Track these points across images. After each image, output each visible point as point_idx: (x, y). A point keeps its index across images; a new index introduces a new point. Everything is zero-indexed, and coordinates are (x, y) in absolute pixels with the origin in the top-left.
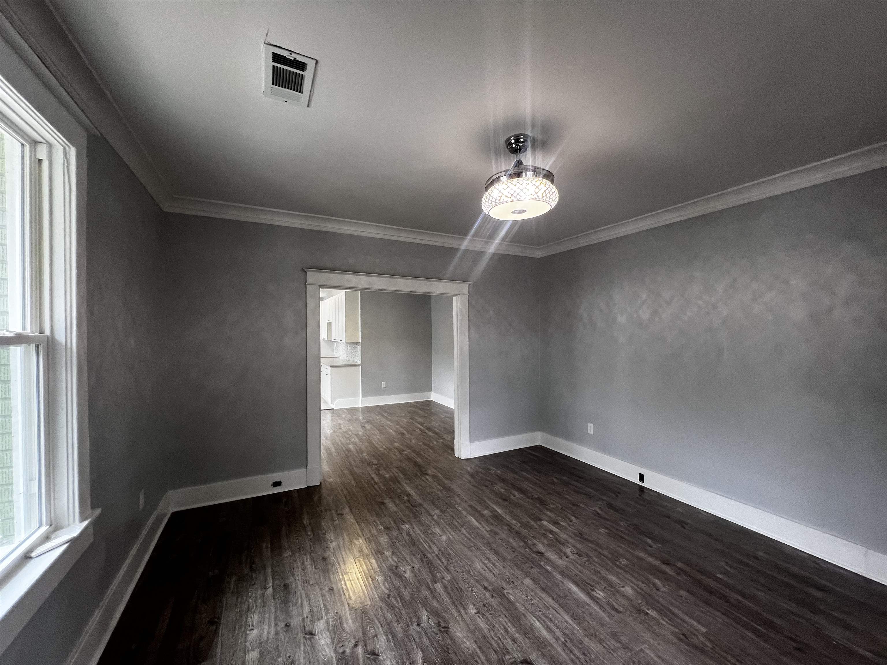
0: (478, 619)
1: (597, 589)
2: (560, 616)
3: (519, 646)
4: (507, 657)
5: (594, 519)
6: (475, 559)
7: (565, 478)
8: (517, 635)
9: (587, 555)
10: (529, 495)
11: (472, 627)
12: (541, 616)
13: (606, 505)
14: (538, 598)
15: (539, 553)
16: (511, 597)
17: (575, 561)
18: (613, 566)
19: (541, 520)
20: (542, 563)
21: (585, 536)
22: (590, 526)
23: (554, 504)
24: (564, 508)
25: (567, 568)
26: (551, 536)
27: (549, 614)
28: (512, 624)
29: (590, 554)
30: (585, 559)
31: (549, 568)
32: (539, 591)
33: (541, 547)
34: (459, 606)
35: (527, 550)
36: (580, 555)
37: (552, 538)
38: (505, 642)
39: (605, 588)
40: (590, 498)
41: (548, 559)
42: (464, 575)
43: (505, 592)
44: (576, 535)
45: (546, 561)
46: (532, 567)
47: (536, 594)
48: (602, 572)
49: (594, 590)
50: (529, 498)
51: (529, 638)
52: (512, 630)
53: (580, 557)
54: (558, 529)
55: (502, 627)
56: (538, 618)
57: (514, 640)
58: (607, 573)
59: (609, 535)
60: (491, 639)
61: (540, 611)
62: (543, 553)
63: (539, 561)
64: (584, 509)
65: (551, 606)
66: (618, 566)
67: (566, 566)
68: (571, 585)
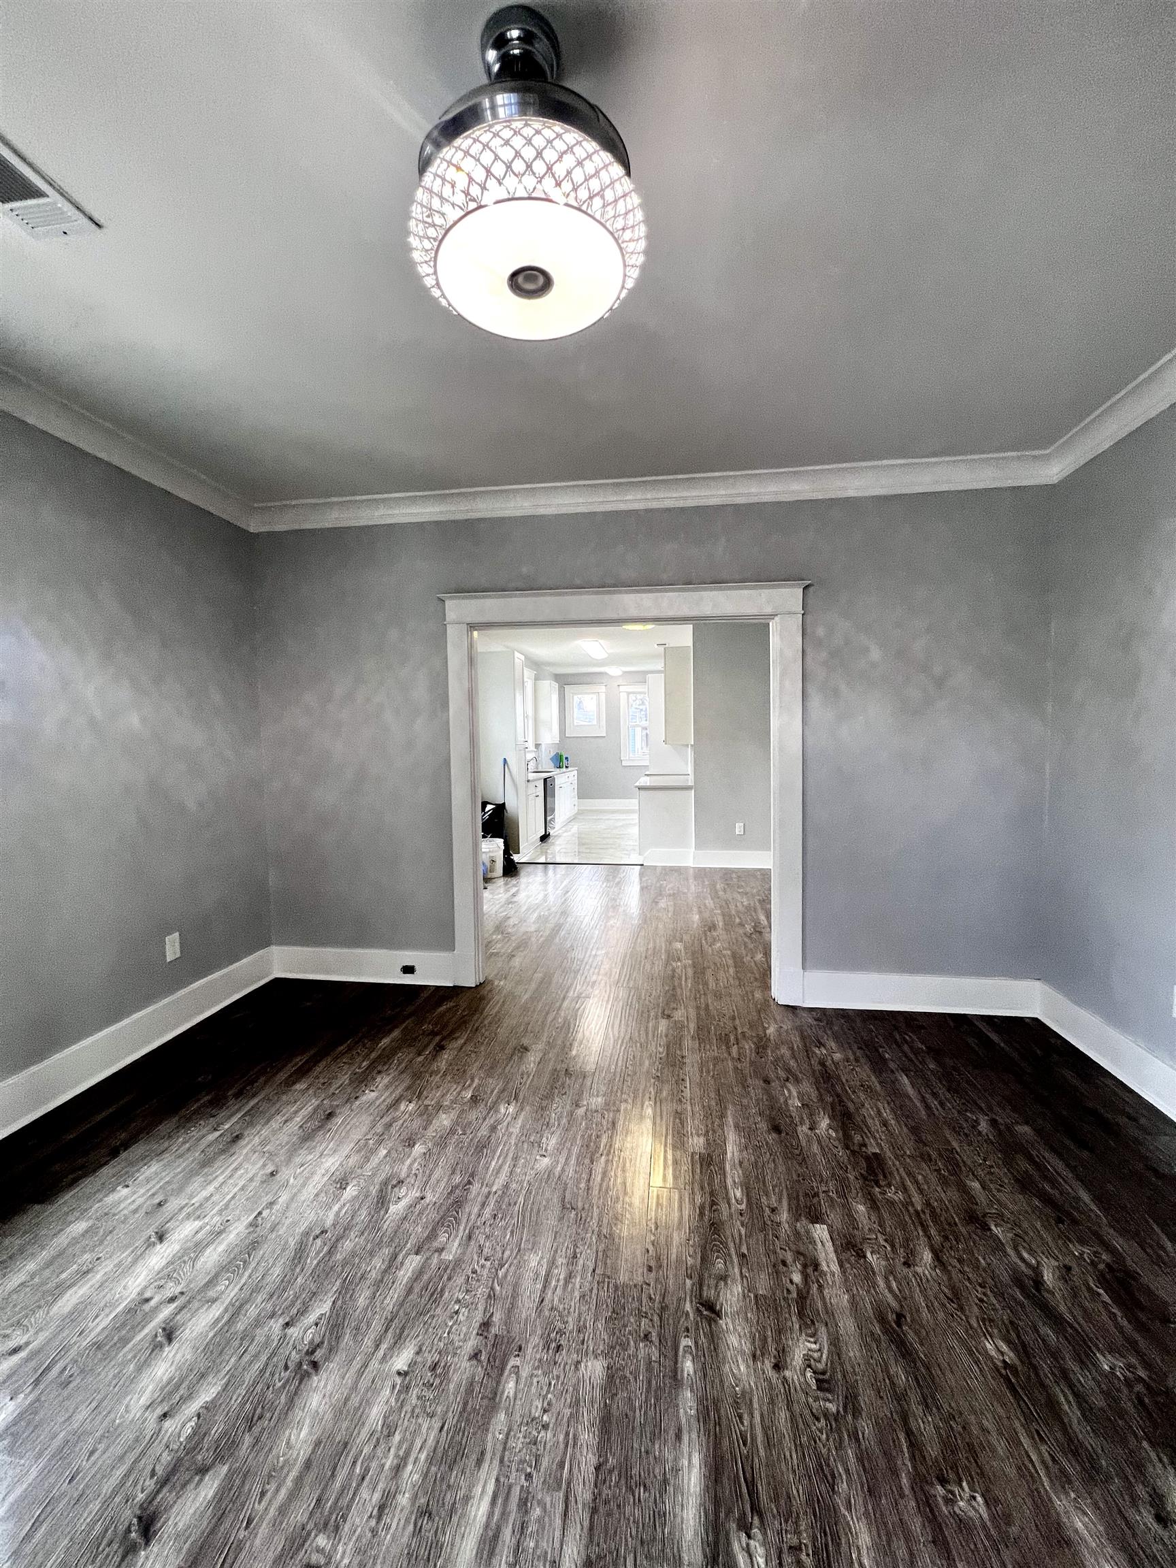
0: (387, 1392)
1: (765, 1534)
2: (558, 1534)
3: (374, 1532)
4: (322, 1541)
5: (1000, 1295)
6: (546, 1240)
7: (1024, 1129)
8: (404, 1500)
9: (851, 1403)
10: (857, 1138)
11: (355, 1400)
12: (516, 1491)
13: (1102, 1266)
14: (567, 1434)
15: (710, 1310)
16: (511, 1385)
17: (788, 1394)
18: (907, 1491)
19: (816, 1218)
20: (685, 1342)
21: (911, 1336)
22: (961, 1309)
23: (905, 1189)
24: (927, 1217)
25: (741, 1401)
26: (797, 1278)
27: (541, 1503)
28: (431, 1461)
29: (866, 1397)
30: (829, 1405)
31: (688, 1366)
32: (589, 1415)
33: (731, 1297)
34: (390, 1334)
35: (688, 1282)
36: (824, 1384)
37: (793, 1288)
38: (364, 1493)
39: (795, 1549)
40: (1060, 1221)
41: (714, 1339)
42: (483, 1266)
43: (513, 1362)
44: (882, 1319)
45: (703, 1340)
46: (647, 1337)
47: (574, 1417)
48: (843, 1487)
49: (746, 1528)
50: (847, 1147)
51: (418, 1531)
52: (412, 1475)
53: (819, 1388)
54: (841, 1265)
55: (401, 1453)
56: (501, 1493)
57: (382, 1508)
58: (858, 1501)
59: (1005, 1374)
60: (350, 1459)
61: (529, 1476)
62: (718, 1314)
63: (687, 1330)
64: (998, 1247)
65: (569, 1484)
66: (927, 1505)
67: (746, 1396)
68: (696, 1460)
